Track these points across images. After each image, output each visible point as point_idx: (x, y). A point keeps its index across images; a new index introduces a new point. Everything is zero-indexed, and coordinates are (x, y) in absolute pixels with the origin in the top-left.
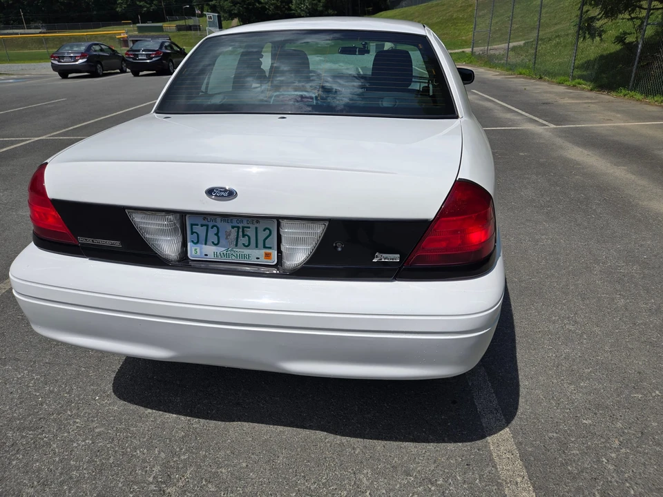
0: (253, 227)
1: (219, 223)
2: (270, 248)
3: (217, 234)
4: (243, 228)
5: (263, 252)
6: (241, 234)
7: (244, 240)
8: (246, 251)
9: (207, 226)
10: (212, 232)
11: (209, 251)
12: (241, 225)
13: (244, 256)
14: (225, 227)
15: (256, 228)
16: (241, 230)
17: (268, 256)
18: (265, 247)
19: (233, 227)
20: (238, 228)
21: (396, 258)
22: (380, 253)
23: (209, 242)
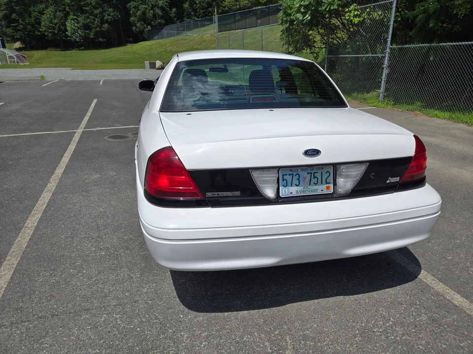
0: (320, 172)
1: (300, 172)
2: (330, 183)
3: (298, 179)
4: (314, 173)
5: (326, 186)
6: (312, 177)
7: (314, 180)
8: (315, 187)
9: (293, 175)
10: (295, 178)
11: (293, 191)
12: (313, 172)
13: (314, 190)
14: (304, 174)
15: (322, 172)
16: (313, 175)
17: (328, 188)
18: (327, 183)
19: (308, 174)
20: (311, 173)
21: (397, 179)
22: (392, 177)
23: (294, 184)
